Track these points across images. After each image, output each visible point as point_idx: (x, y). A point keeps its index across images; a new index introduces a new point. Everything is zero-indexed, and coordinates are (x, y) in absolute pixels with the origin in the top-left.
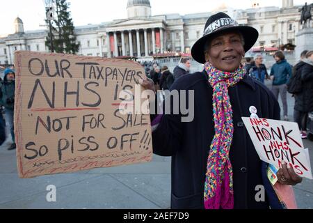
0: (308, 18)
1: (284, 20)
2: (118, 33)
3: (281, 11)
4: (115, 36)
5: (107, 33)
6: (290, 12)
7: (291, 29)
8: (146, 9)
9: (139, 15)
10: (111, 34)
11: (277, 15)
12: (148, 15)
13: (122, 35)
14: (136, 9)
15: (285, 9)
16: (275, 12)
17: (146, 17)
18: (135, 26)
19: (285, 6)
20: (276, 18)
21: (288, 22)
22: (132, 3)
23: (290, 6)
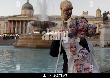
0: (106, 19)
1: (97, 22)
2: (14, 22)
3: (96, 18)
4: (12, 23)
5: (8, 21)
6: (100, 19)
7: (100, 27)
8: (30, 11)
9: (27, 14)
10: (11, 21)
11: (94, 20)
12: (32, 14)
13: (16, 23)
14: (25, 11)
15: (97, 17)
16: (93, 18)
17: (30, 15)
18: (24, 19)
19: (98, 16)
20: (93, 21)
21: (99, 23)
22: (24, 8)
23: (99, 16)
